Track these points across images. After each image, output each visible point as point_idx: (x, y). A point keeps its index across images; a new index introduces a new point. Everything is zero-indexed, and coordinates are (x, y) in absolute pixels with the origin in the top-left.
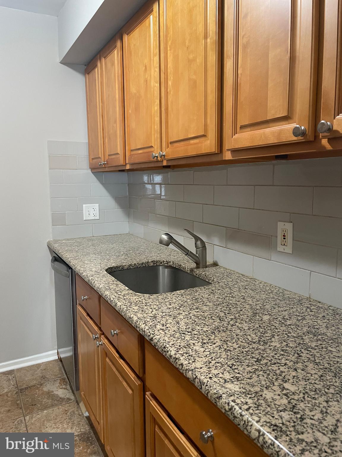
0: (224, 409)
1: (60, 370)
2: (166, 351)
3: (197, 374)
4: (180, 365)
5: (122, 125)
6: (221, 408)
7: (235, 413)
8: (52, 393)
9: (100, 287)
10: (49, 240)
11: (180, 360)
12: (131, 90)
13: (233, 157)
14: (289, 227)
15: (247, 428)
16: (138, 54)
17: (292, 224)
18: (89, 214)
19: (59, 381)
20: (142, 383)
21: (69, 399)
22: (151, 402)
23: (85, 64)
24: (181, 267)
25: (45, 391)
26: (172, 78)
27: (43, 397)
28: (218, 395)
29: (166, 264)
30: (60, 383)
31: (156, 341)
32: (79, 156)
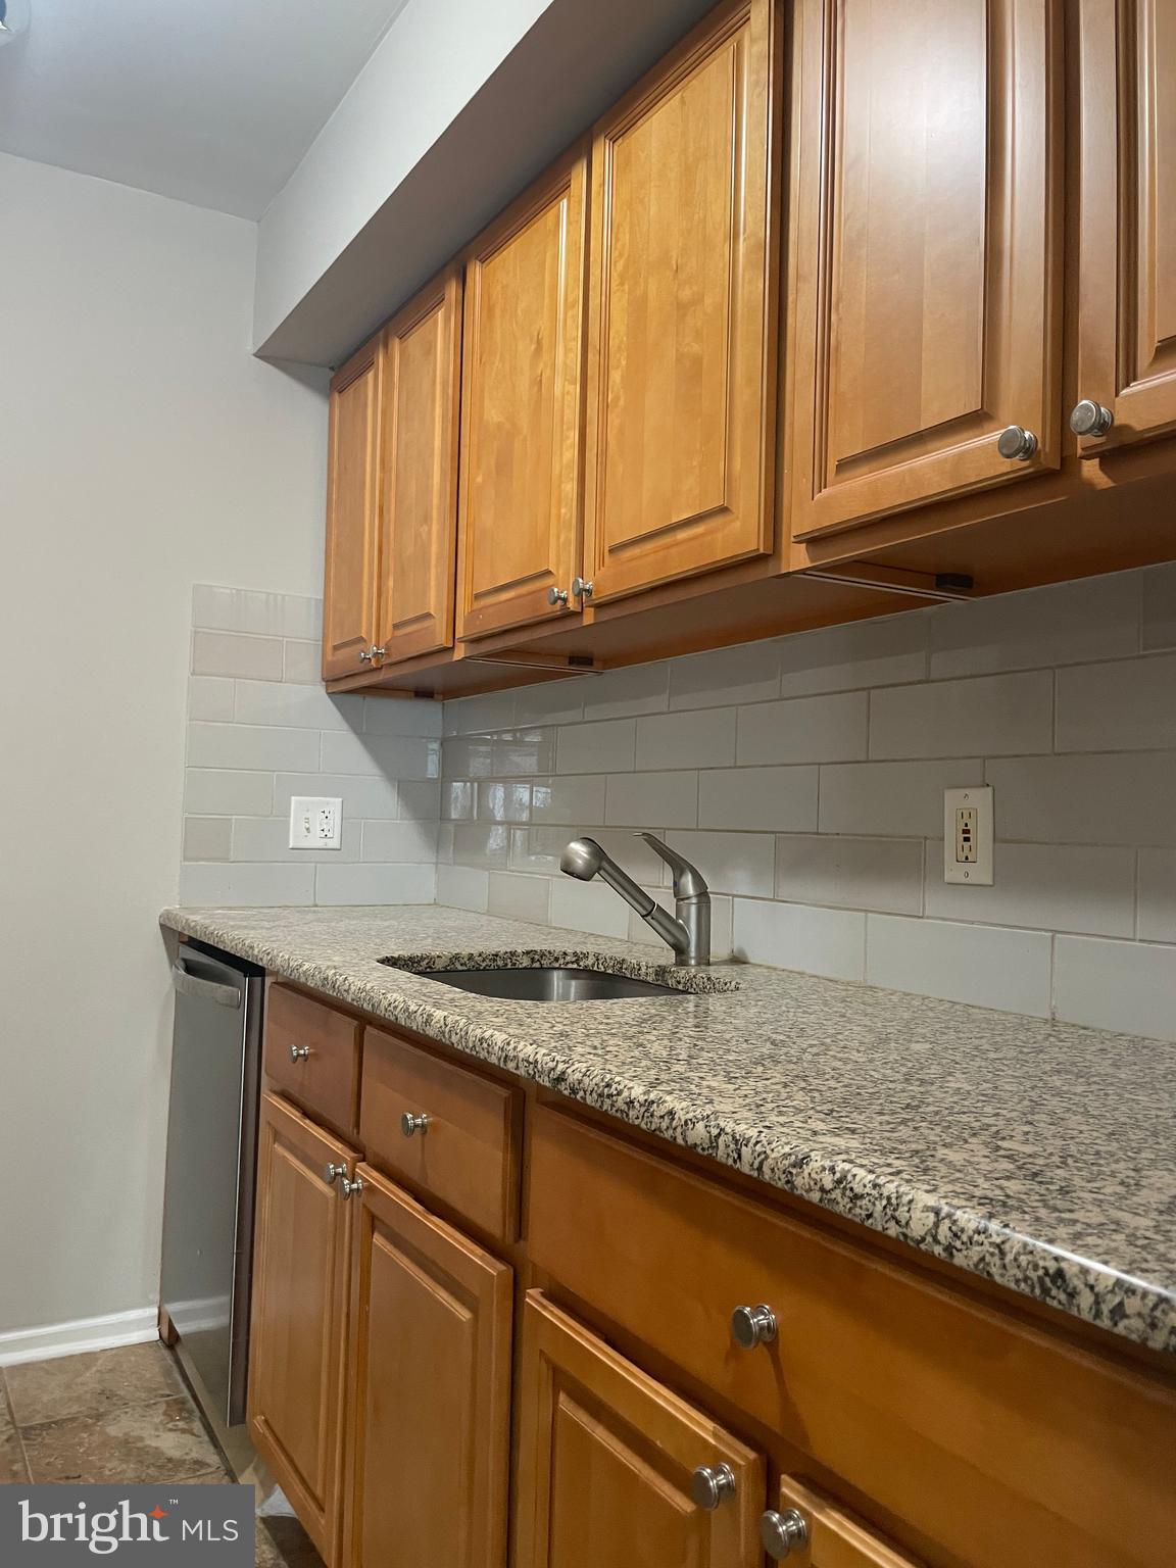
0: (817, 1187)
1: (167, 1373)
2: (615, 1093)
3: (722, 1125)
4: (662, 1117)
5: (449, 523)
6: (806, 1191)
7: (855, 1186)
8: (140, 1445)
9: (368, 988)
10: (166, 908)
11: (665, 1102)
12: (485, 417)
13: (812, 561)
14: (979, 801)
15: (897, 1214)
16: (516, 310)
17: (990, 790)
18: (308, 829)
19: (163, 1407)
20: (512, 1270)
21: (200, 1463)
22: (544, 1313)
23: (331, 365)
24: (624, 966)
25: (115, 1437)
26: (624, 363)
27: (108, 1455)
28: (797, 1156)
29: (572, 963)
30: (165, 1414)
31: (578, 1076)
32: (289, 639)
